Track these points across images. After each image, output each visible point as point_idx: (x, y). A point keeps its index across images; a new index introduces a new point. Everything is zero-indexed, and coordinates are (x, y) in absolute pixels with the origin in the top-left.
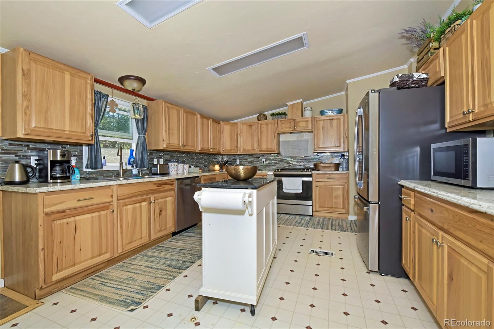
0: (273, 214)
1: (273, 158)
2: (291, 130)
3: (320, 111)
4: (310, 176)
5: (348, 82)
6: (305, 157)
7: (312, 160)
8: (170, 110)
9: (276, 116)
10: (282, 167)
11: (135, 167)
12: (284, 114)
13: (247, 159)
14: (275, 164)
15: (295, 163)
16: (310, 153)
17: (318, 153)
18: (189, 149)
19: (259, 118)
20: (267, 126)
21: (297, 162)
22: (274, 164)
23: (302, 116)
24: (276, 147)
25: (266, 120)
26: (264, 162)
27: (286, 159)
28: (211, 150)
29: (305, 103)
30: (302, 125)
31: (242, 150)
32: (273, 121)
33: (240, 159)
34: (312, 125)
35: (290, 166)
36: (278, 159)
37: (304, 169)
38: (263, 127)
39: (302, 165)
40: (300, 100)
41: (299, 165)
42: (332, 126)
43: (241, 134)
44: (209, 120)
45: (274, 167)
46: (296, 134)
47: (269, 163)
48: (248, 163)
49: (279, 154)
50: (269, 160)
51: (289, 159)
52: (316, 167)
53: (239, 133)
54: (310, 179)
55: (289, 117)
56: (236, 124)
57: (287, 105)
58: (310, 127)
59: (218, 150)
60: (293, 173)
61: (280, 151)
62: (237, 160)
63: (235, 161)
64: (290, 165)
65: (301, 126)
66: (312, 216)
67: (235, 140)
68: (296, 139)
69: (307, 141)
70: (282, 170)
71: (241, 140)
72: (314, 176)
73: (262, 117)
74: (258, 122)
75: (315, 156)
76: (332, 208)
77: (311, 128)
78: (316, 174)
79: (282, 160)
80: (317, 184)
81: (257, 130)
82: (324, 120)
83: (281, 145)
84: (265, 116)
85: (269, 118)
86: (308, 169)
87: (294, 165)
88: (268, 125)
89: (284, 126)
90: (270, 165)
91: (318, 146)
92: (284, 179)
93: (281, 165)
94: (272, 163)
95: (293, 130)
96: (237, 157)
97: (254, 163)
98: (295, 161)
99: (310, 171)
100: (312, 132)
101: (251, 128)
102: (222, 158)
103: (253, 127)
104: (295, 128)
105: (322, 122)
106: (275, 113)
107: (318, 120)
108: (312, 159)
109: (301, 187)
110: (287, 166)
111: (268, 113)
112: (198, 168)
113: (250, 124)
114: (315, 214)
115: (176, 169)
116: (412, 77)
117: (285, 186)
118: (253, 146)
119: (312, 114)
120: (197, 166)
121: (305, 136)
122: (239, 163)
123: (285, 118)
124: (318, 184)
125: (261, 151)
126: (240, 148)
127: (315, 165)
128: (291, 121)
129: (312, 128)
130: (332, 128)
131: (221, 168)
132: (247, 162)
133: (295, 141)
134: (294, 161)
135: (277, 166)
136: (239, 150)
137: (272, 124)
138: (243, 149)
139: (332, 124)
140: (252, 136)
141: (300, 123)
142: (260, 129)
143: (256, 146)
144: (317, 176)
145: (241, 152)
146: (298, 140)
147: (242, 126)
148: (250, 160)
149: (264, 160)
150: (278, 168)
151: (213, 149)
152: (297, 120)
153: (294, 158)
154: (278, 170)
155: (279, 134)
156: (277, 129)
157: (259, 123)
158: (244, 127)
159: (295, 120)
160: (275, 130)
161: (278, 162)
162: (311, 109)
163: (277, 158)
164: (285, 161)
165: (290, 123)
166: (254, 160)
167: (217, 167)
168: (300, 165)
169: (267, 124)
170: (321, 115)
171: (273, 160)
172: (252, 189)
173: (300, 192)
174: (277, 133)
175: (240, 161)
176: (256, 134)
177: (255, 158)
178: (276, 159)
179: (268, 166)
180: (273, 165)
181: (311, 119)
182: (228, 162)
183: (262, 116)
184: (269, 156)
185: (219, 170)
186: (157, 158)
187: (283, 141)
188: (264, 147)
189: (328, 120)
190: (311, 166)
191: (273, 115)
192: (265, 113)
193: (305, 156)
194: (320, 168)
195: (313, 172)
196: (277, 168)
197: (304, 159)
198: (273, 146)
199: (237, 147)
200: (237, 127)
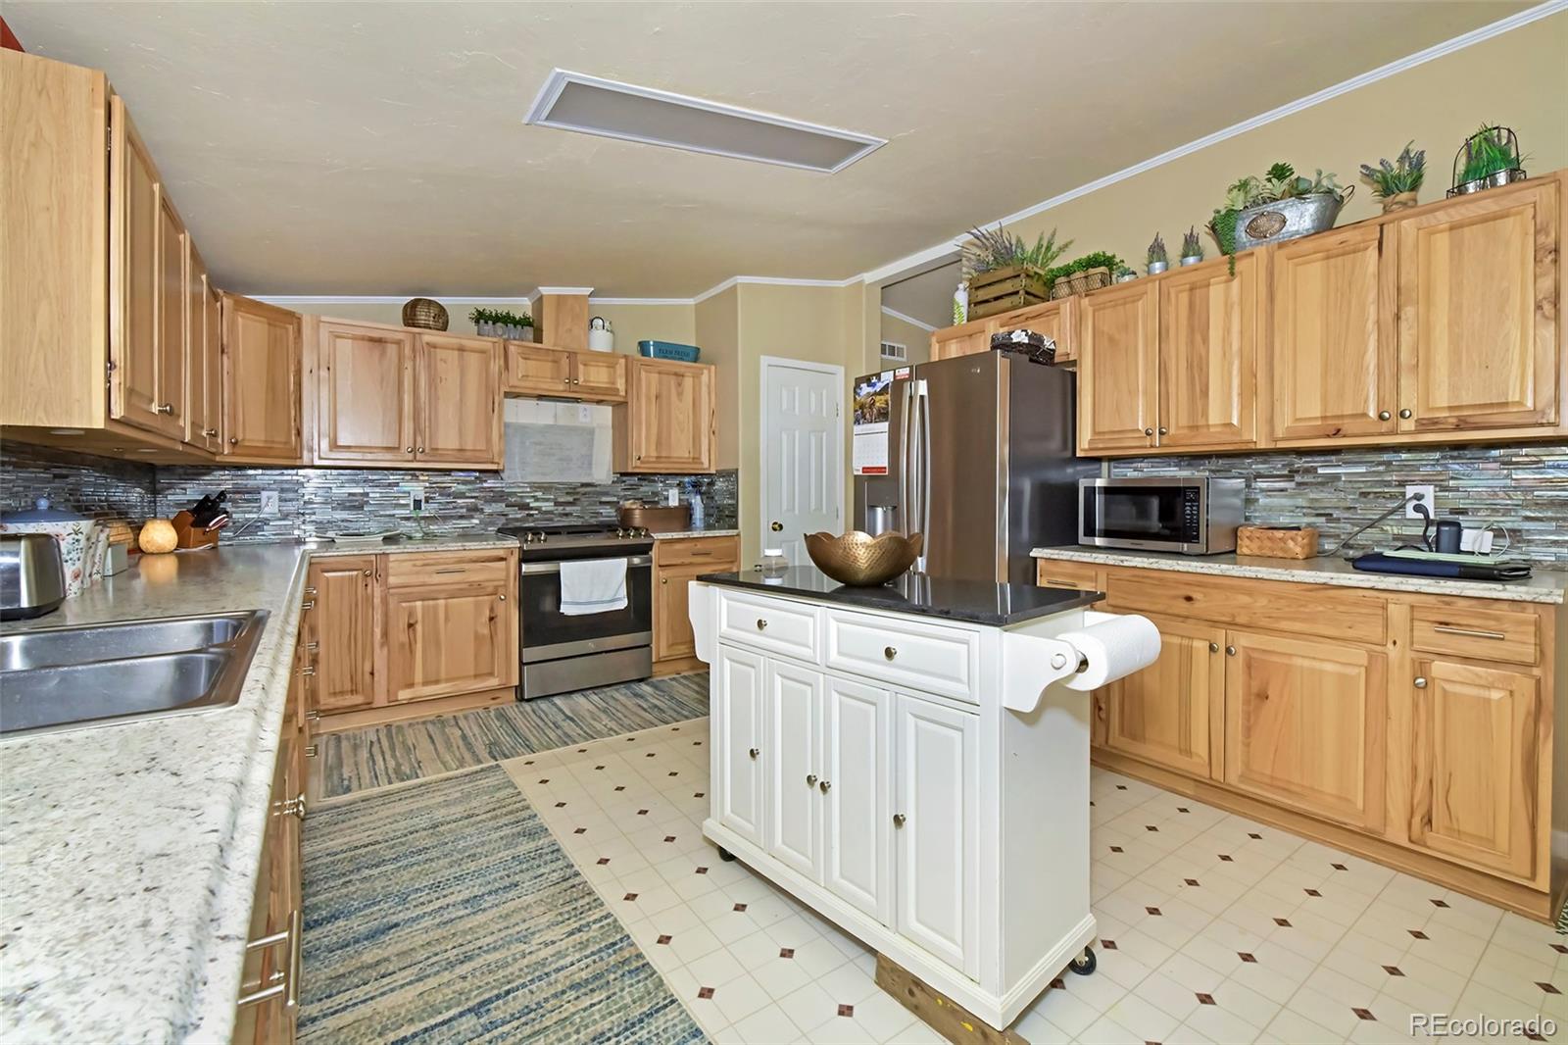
1: (461, 487)
2: (555, 388)
3: (640, 342)
6: (583, 485)
9: (499, 324)
12: (532, 325)
14: (469, 510)
15: (547, 506)
16: (600, 474)
19: (415, 315)
20: (461, 358)
21: (556, 504)
22: (464, 511)
23: (588, 346)
24: (500, 446)
25: (445, 330)
26: (418, 501)
27: (516, 494)
30: (596, 376)
32: (490, 344)
34: (626, 381)
35: (530, 519)
36: (484, 490)
38: (442, 362)
39: (572, 514)
40: (585, 290)
41: (561, 515)
42: (679, 393)
43: (323, 373)
46: (551, 404)
50: (441, 495)
51: (525, 492)
53: (308, 365)
55: (552, 339)
56: (289, 316)
58: (618, 389)
64: (532, 515)
65: (592, 378)
66: (650, 677)
68: (551, 422)
69: (591, 431)
72: (654, 549)
74: (413, 335)
77: (621, 394)
78: (659, 543)
79: (499, 496)
80: (664, 573)
82: (663, 373)
84: (440, 311)
85: (461, 324)
87: (547, 512)
88: (465, 353)
89: (529, 367)
94: (455, 508)
95: (565, 391)
98: (549, 501)
101: (382, 351)
106: (488, 310)
107: (645, 371)
108: (605, 494)
109: (624, 591)
110: (517, 520)
111: (459, 306)
113: (374, 334)
114: (655, 670)
121: (581, 415)
123: (537, 342)
125: (429, 457)
126: (314, 438)
130: (681, 402)
133: (551, 426)
134: (544, 501)
139: (680, 390)
141: (590, 368)
142: (428, 365)
143: (406, 438)
144: (664, 548)
146: (562, 428)
152: (580, 358)
153: (546, 488)
156: (504, 376)
158: (339, 343)
160: (496, 382)
161: (480, 503)
163: (481, 486)
164: (510, 498)
165: (557, 362)
168: (568, 515)
171: (465, 495)
173: (626, 607)
176: (408, 383)
178: (476, 490)
179: (436, 519)
180: (465, 516)
181: (622, 361)
183: (424, 311)
184: (446, 479)
189: (672, 377)
191: (481, 317)
192: (441, 300)
193: (585, 481)
197: (579, 493)
198: (489, 439)
200: (299, 331)
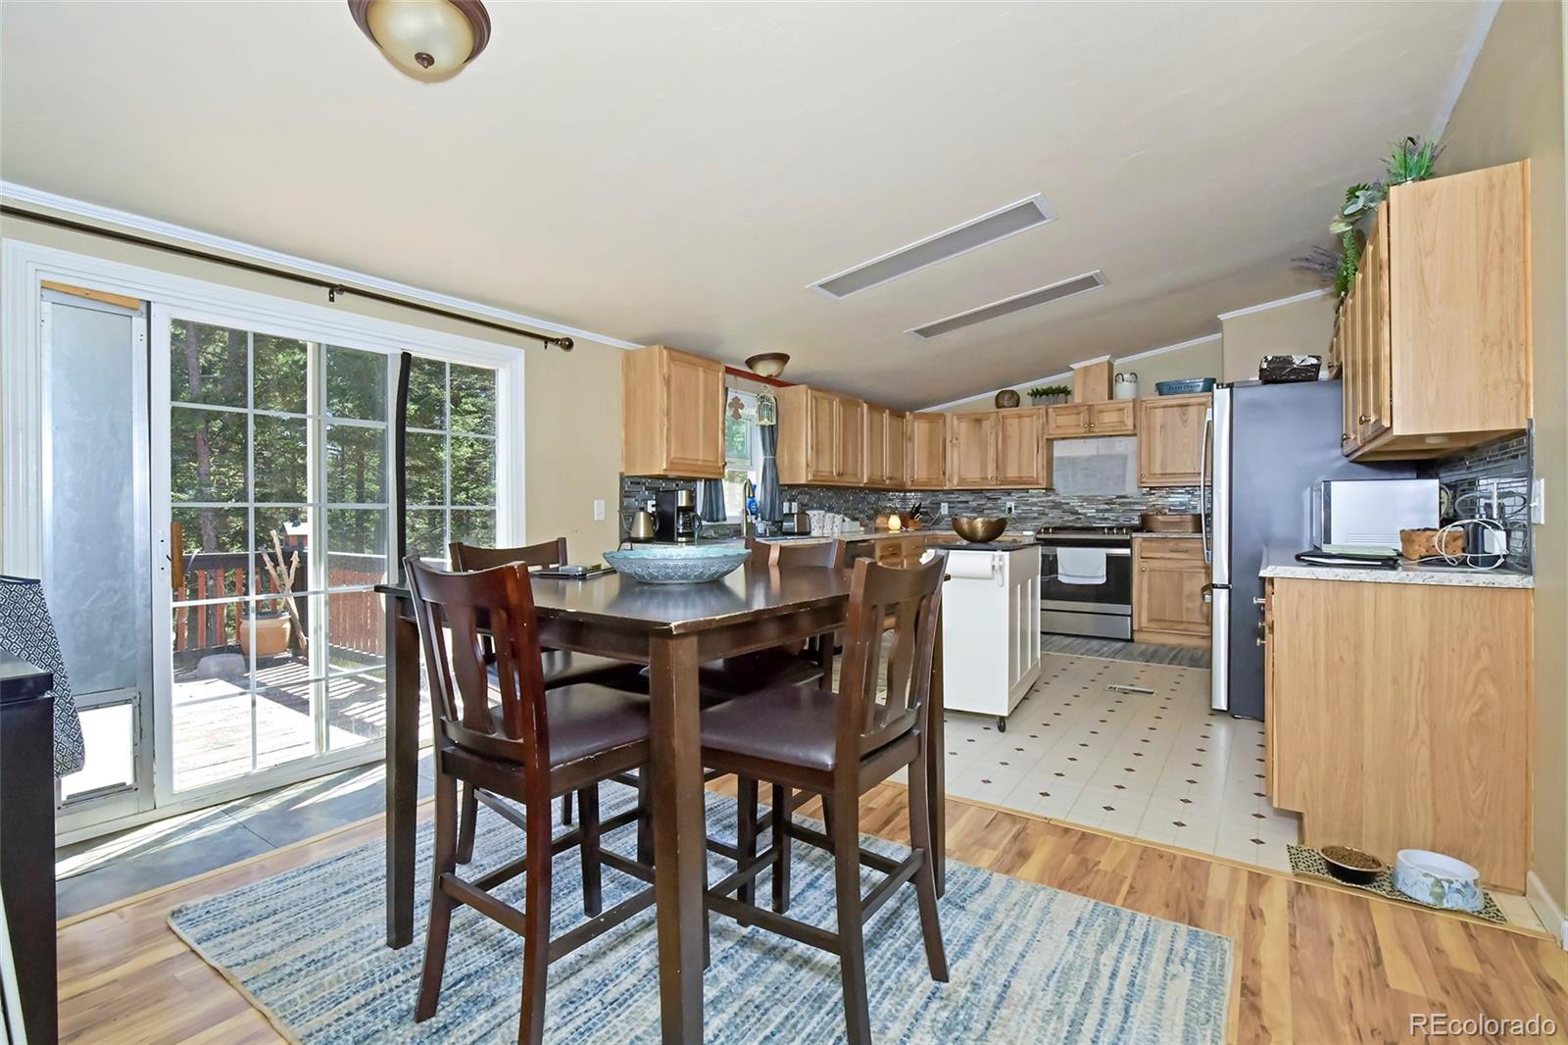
0: (1033, 634)
1: (1035, 500)
2: (1081, 431)
3: (1157, 384)
4: (1127, 544)
5: (1222, 317)
6: (1118, 497)
7: (1136, 507)
8: (819, 403)
9: (1044, 396)
10: (1058, 523)
11: (759, 519)
12: (1064, 391)
13: (967, 502)
14: (1039, 514)
15: (1091, 512)
16: (1131, 489)
17: (1151, 488)
18: (848, 481)
19: (1001, 401)
20: (1020, 421)
21: (1098, 511)
22: (1036, 515)
23: (1111, 397)
24: (1043, 474)
25: (1017, 405)
26: (1010, 509)
27: (1068, 504)
28: (887, 482)
29: (1117, 362)
30: (1109, 419)
31: (955, 481)
32: (1036, 410)
33: (949, 502)
34: (1134, 418)
35: (1079, 521)
36: (1047, 501)
37: (1111, 529)
38: (1011, 425)
39: (1109, 519)
40: (1107, 358)
41: (1101, 519)
42: (1186, 421)
43: (954, 441)
44: (884, 412)
45: (1036, 523)
46: (1095, 440)
47: (1024, 511)
48: (971, 512)
49: (1050, 489)
50: (1023, 504)
51: (1075, 503)
52: (1145, 525)
53: (948, 439)
54: (1126, 551)
55: (1077, 398)
56: (940, 416)
57: (1072, 369)
58: (1130, 426)
59: (900, 479)
60: (1084, 536)
61: (1052, 484)
62: (942, 504)
63: (935, 506)
64: (1080, 518)
65: (1105, 421)
66: (1132, 640)
67: (938, 455)
68: (1094, 453)
69: (1124, 458)
70: (1056, 529)
71: (954, 458)
72: (1136, 545)
73: (1007, 399)
74: (998, 413)
75: (1144, 494)
76: (1182, 622)
77: (1132, 428)
78: (1140, 540)
79: (1057, 505)
80: (1144, 565)
81: (994, 432)
82: (1164, 407)
83: (1054, 467)
84: (1015, 397)
85: (1026, 400)
86: (1120, 529)
87: (1090, 517)
88: (1022, 419)
89: (1062, 420)
90: (1025, 518)
91: (1149, 469)
92: (1061, 552)
93: (1055, 517)
94: (1033, 512)
95: (1085, 433)
96: (941, 496)
97: (986, 511)
98: (1092, 508)
99: (1127, 534)
100: (1135, 435)
101: (980, 425)
102: (904, 499)
103: (984, 423)
104: (1090, 425)
105: (1159, 412)
106: (1039, 388)
107: (1151, 408)
108: (1137, 503)
109: (1103, 571)
110: (1070, 521)
111: (1023, 388)
112: (858, 523)
113: (977, 417)
114: (1136, 637)
115: (821, 525)
116: (1291, 362)
117: (1063, 568)
118: (984, 468)
119: (1137, 391)
120: (854, 519)
121: (1117, 445)
122: (946, 513)
123: (1066, 402)
124: (1146, 565)
125: (1003, 482)
126: (951, 476)
127: (1144, 518)
128: (1082, 408)
129: (1134, 427)
130: (1186, 427)
131: (904, 524)
132: (967, 508)
133: (1092, 457)
134: (1088, 509)
135: (1044, 519)
136: (949, 480)
137: (1032, 416)
138: (960, 478)
139: (1184, 418)
140: (983, 445)
141: (1105, 414)
142: (1003, 429)
143: (991, 472)
144: (1146, 544)
145: (954, 484)
146: (1101, 456)
147: (955, 422)
148: (974, 504)
149: (1013, 504)
150: (1047, 525)
151: (891, 478)
152: (1097, 408)
153: (1090, 500)
154: (1047, 529)
155: (1050, 441)
156: (1046, 430)
157: (1001, 414)
158: (962, 424)
159: (1090, 407)
160: (1040, 432)
161: (1047, 511)
162: (1133, 378)
163: (1045, 499)
164: (1065, 506)
165: (1079, 414)
166: (985, 504)
167: (895, 522)
168: (1106, 519)
169: (1020, 417)
170: (1160, 395)
171: (1035, 504)
172: (1003, 550)
173: (1100, 583)
174: (1044, 441)
175: (949, 507)
176: (992, 439)
177: (989, 499)
178: (1043, 502)
179: (1020, 519)
180: (1035, 518)
181: (1132, 404)
182: (922, 510)
183: (1006, 397)
184: (1025, 494)
185: (899, 527)
186: (788, 500)
187: (1060, 458)
188: (1012, 473)
189: (1176, 409)
190: (1133, 522)
191: (1036, 393)
192: (1015, 388)
193: (1118, 494)
194: (1154, 525)
195: (1134, 535)
196: (1044, 526)
197: (1115, 503)
198: (1035, 469)
199: (944, 473)
200: (945, 422)
